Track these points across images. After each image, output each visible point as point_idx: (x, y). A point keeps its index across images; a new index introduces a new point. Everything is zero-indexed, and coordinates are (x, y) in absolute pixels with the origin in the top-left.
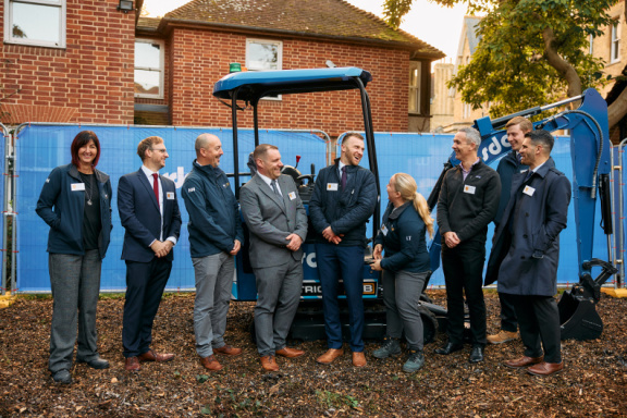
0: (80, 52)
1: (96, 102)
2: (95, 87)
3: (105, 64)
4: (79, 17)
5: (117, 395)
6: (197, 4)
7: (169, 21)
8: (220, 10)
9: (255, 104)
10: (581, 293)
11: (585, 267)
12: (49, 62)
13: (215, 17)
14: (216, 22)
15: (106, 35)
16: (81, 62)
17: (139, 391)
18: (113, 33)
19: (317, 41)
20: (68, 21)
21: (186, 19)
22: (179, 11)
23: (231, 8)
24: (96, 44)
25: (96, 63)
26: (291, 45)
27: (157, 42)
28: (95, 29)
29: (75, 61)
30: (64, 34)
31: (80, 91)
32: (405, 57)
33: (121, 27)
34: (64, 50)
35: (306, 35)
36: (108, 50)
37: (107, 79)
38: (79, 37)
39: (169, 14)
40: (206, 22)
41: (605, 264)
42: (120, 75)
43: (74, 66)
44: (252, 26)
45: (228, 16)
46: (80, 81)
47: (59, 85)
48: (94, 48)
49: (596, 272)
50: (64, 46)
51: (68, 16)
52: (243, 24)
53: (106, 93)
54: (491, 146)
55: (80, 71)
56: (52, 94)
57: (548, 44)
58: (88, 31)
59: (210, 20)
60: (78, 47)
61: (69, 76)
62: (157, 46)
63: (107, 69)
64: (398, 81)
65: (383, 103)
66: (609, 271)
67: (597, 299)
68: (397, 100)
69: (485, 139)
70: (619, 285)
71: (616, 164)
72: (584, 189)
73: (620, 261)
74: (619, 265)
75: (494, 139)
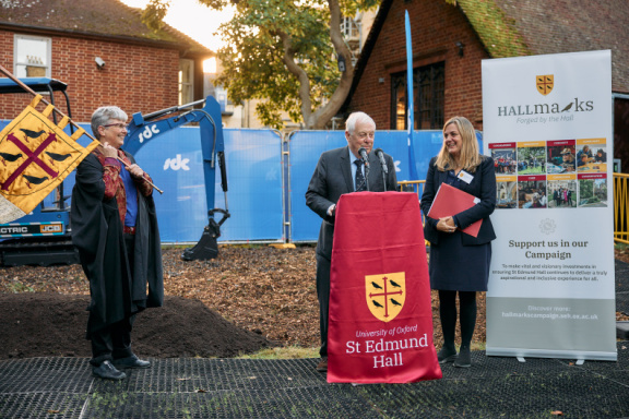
10: (208, 231)
11: (211, 213)
19: (86, 39)
26: (60, 42)
32: (175, 55)
35: (73, 33)
44: (20, 24)
49: (218, 217)
52: (10, 21)
54: (145, 132)
57: (286, 51)
64: (168, 79)
65: (153, 98)
66: (226, 215)
67: (218, 235)
68: (168, 96)
69: (140, 128)
70: (287, 241)
71: (286, 150)
72: (207, 162)
73: (288, 223)
74: (287, 226)
75: (147, 127)
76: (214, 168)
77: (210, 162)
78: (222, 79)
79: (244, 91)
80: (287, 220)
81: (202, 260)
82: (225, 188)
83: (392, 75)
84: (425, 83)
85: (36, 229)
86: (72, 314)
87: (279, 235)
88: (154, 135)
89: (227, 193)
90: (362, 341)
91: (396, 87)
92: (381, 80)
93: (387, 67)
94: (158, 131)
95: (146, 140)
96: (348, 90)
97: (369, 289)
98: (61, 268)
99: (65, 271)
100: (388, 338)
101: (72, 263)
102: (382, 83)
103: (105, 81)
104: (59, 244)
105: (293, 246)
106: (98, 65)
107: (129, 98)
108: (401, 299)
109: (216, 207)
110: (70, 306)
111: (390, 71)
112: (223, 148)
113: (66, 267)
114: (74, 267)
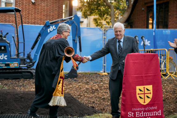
54: (50, 28)
64: (59, 8)
65: (53, 15)
67: (78, 69)
68: (59, 15)
69: (49, 27)
70: (104, 72)
71: (105, 36)
73: (105, 65)
74: (104, 66)
75: (51, 27)
76: (77, 43)
77: (75, 40)
78: (80, 8)
79: (88, 13)
80: (104, 64)
81: (71, 78)
82: (81, 50)
83: (147, 7)
84: (161, 10)
85: (8, 65)
86: (22, 98)
87: (101, 70)
88: (54, 30)
89: (81, 52)
90: (134, 112)
91: (149, 12)
92: (143, 9)
93: (145, 4)
94: (55, 28)
95: (50, 32)
96: (130, 13)
97: (138, 91)
98: (17, 80)
99: (19, 81)
100: (145, 111)
101: (21, 78)
102: (143, 10)
103: (35, 9)
104: (16, 71)
105: (107, 74)
106: (32, 2)
107: (44, 15)
108: (151, 96)
110: (21, 95)
111: (147, 5)
112: (80, 35)
113: (19, 80)
114: (22, 80)
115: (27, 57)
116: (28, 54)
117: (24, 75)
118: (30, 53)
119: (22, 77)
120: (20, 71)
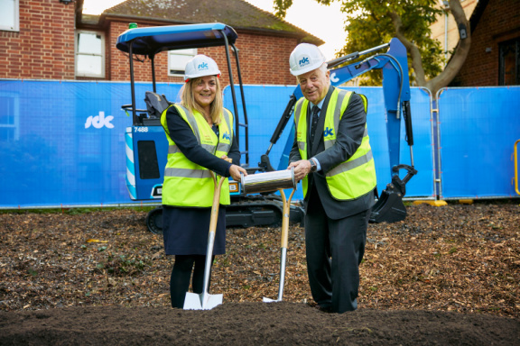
0: (31, 34)
1: (44, 73)
2: (43, 61)
3: (51, 43)
4: (29, 7)
5: (35, 259)
6: (129, 3)
7: (106, 16)
8: (147, 8)
9: (152, 58)
10: (392, 189)
11: (395, 170)
12: (6, 42)
13: (143, 13)
14: (143, 17)
15: (51, 21)
16: (31, 42)
17: (52, 256)
18: (57, 19)
20: (20, 10)
21: (120, 15)
22: (114, 9)
23: (157, 6)
24: (44, 28)
25: (44, 43)
27: (99, 34)
28: (42, 16)
29: (27, 41)
30: (18, 20)
31: (31, 64)
32: (293, 43)
33: (63, 14)
34: (18, 32)
36: (53, 32)
37: (53, 55)
38: (29, 23)
39: (107, 11)
40: (136, 16)
41: (409, 167)
42: (63, 52)
43: (26, 45)
44: (173, 20)
45: (153, 12)
46: (31, 57)
47: (15, 60)
48: (42, 31)
49: (403, 174)
50: (17, 29)
51: (20, 6)
53: (51, 66)
55: (32, 49)
56: (9, 67)
57: (397, 29)
58: (37, 18)
59: (139, 15)
60: (28, 30)
61: (22, 52)
62: (98, 37)
63: (53, 47)
66: (412, 172)
67: (403, 194)
70: (438, 198)
71: (435, 107)
72: (392, 113)
73: (439, 180)
74: (438, 182)
76: (400, 119)
77: (395, 112)
80: (437, 177)
81: (389, 222)
82: (410, 142)
83: (500, 44)
87: (430, 193)
92: (488, 50)
93: (495, 37)
94: (337, 80)
98: (238, 231)
99: (242, 235)
101: (249, 226)
102: (489, 52)
104: (234, 205)
105: (445, 203)
109: (401, 163)
111: (498, 40)
112: (409, 97)
113: (243, 230)
114: (251, 229)
115: (259, 165)
116: (262, 157)
117: (257, 216)
118: (268, 152)
119: (252, 222)
120: (244, 203)
